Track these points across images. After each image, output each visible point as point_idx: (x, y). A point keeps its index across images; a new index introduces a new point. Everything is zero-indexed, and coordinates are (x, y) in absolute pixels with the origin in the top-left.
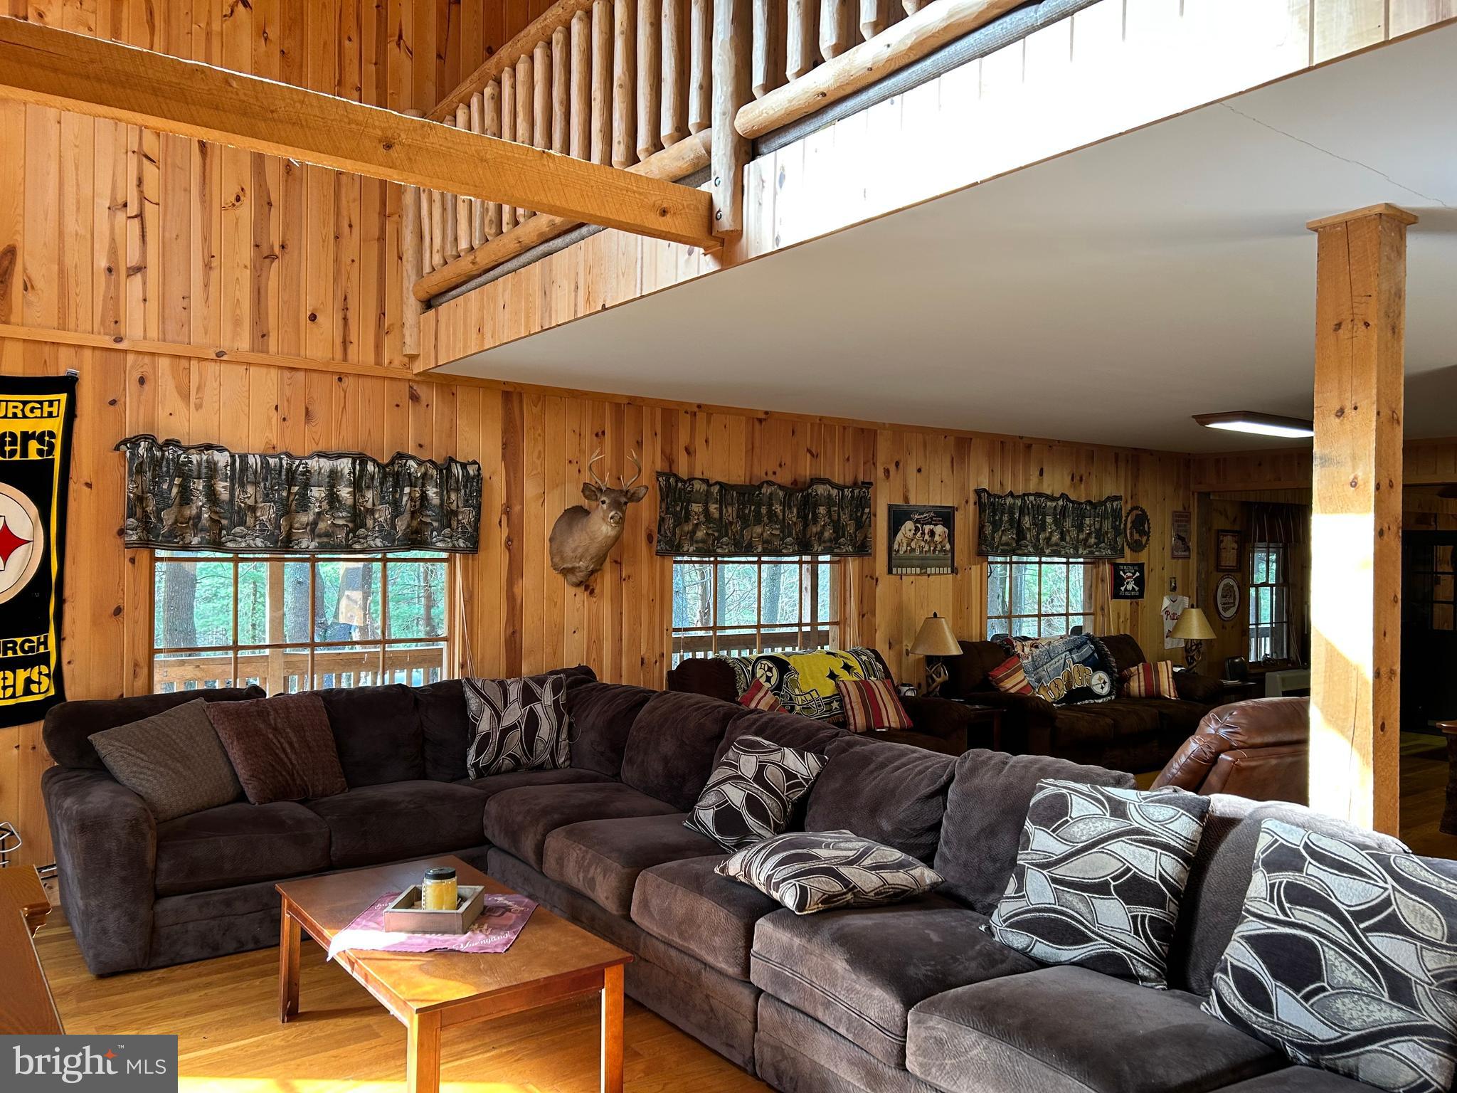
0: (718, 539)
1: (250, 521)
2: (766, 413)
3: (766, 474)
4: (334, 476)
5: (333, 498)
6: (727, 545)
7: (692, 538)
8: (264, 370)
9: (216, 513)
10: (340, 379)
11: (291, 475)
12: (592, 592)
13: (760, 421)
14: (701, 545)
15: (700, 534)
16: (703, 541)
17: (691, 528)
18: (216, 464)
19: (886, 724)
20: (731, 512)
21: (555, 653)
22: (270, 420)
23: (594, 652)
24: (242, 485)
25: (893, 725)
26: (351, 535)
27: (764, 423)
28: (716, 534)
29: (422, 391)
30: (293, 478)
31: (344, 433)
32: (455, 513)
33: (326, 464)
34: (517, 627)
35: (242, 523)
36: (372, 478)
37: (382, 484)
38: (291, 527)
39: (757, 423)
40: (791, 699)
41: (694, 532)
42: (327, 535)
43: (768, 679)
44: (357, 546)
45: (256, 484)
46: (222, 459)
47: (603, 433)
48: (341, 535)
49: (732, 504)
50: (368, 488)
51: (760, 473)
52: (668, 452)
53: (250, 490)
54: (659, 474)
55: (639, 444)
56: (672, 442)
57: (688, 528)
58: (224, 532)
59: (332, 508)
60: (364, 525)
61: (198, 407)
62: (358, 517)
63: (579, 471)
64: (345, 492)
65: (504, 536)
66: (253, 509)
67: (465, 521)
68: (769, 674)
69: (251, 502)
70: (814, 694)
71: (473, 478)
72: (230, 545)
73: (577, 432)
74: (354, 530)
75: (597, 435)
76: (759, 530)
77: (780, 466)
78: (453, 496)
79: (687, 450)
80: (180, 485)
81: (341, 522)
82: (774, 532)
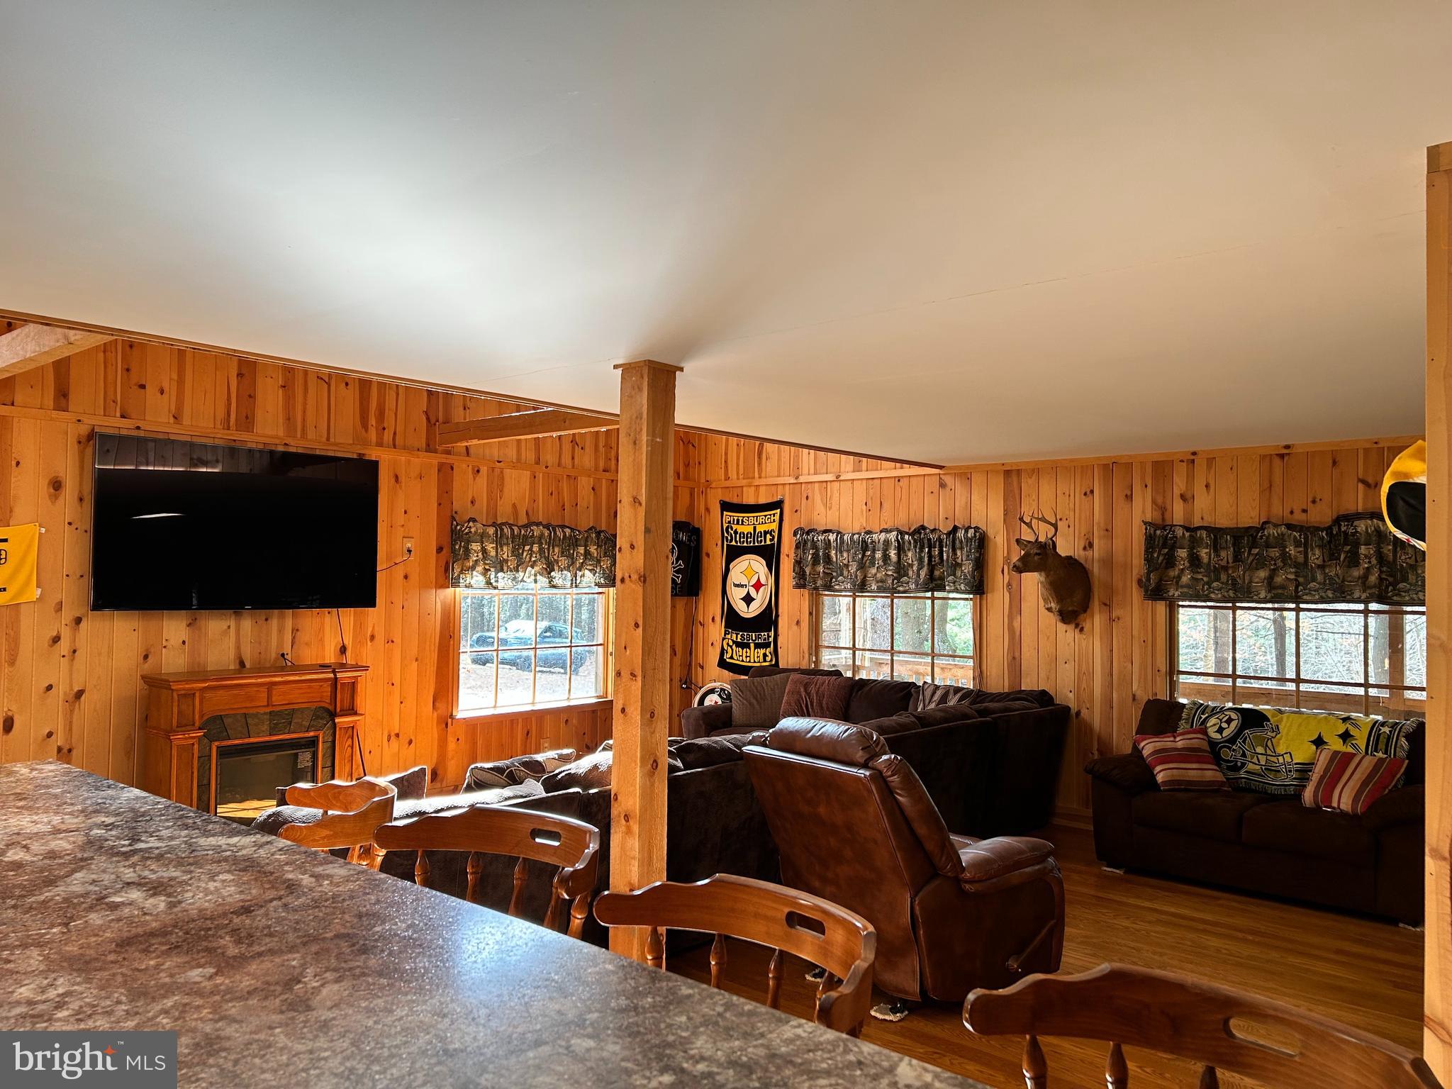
0: (1209, 584)
1: (845, 573)
2: (1287, 447)
3: (1292, 512)
4: (887, 543)
5: (886, 557)
6: (1220, 590)
7: (1177, 583)
8: (860, 482)
9: (828, 568)
10: (899, 481)
11: (865, 546)
12: (1082, 630)
13: (1282, 456)
14: (1185, 590)
15: (1186, 579)
16: (1187, 586)
17: (1176, 573)
18: (829, 541)
19: (1335, 804)
20: (1227, 555)
21: (1048, 678)
22: (862, 512)
23: (1084, 682)
24: (841, 552)
25: (1343, 806)
26: (895, 581)
27: (1286, 459)
28: (1205, 579)
29: (948, 480)
30: (867, 546)
31: (901, 515)
32: (960, 565)
33: (883, 536)
34: (1017, 655)
35: (842, 575)
36: (910, 543)
37: (915, 547)
38: (865, 577)
39: (1277, 461)
40: (1244, 755)
41: (1179, 577)
42: (882, 581)
43: (1220, 730)
44: (901, 589)
45: (848, 551)
46: (832, 537)
47: (1092, 492)
48: (890, 582)
49: (1226, 548)
50: (909, 550)
51: (1278, 511)
52: (1160, 501)
53: (845, 555)
54: (1145, 523)
55: (1129, 498)
56: (1164, 491)
57: (1173, 573)
58: (834, 580)
59: (885, 564)
60: (907, 575)
61: (830, 508)
62: (901, 570)
63: (1069, 526)
64: (893, 553)
65: (1006, 581)
66: (847, 566)
67: (966, 571)
68: (1225, 725)
69: (845, 562)
70: (1287, 758)
71: (971, 539)
72: (836, 587)
73: (1067, 493)
74: (898, 579)
75: (1085, 494)
76: (1262, 574)
77: (1314, 502)
78: (959, 553)
79: (1182, 497)
80: (813, 554)
81: (890, 573)
82: (1289, 576)
